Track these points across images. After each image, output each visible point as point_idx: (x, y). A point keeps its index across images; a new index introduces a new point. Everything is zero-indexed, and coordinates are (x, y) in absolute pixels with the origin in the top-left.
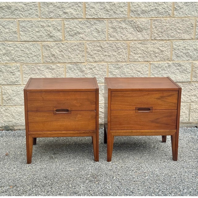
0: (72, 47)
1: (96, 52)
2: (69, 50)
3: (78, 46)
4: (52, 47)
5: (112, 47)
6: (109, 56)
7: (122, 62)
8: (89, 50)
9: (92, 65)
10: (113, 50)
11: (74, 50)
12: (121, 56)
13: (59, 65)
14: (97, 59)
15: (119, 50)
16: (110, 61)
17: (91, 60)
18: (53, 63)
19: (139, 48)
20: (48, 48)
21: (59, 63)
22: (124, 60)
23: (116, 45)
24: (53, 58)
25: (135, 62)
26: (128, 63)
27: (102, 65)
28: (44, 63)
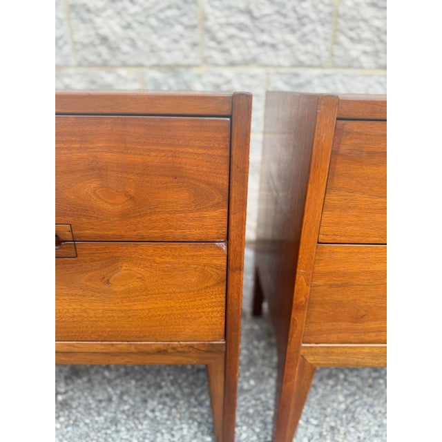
0: (162, 11)
1: (233, 31)
2: (153, 22)
3: (179, 8)
4: (98, 12)
5: (285, 16)
6: (273, 46)
7: (310, 66)
8: (211, 23)
9: (220, 75)
10: (287, 25)
11: (167, 23)
12: (309, 47)
13: (123, 72)
14: (236, 54)
15: (304, 25)
16: (275, 61)
17: (218, 57)
18: (105, 65)
19: (365, 21)
20: (86, 15)
21: (124, 65)
22: (316, 62)
23: (298, 9)
24: (103, 50)
25: (349, 67)
26: (328, 71)
27: (252, 77)
28: (79, 65)
